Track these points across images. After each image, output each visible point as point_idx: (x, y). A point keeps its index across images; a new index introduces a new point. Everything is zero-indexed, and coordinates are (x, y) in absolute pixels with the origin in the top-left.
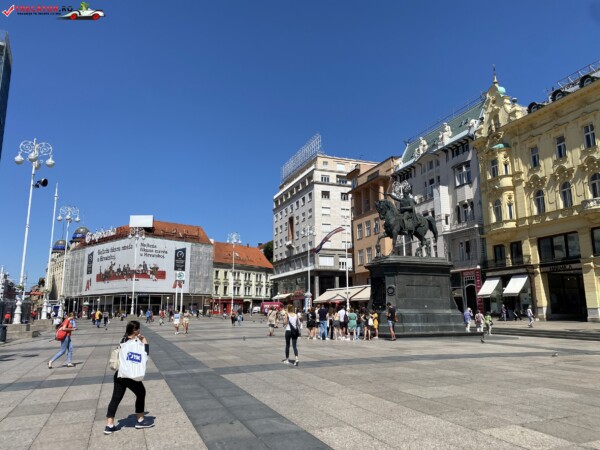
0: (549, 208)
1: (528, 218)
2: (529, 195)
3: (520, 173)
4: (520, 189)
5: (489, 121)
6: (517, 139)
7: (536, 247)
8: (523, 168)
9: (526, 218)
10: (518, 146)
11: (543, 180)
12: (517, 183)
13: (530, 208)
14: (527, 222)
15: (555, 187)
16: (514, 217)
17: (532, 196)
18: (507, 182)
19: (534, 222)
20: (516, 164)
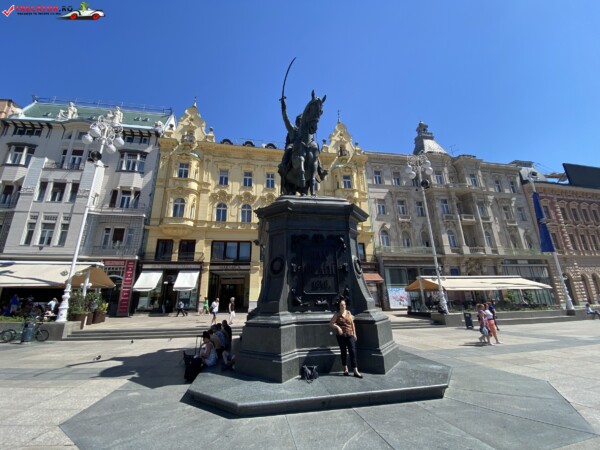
0: (229, 219)
1: (207, 222)
2: (212, 204)
3: (208, 184)
4: (205, 197)
5: (181, 131)
6: (210, 157)
7: (209, 248)
8: (211, 181)
10: (210, 163)
11: (230, 197)
12: (202, 190)
13: (211, 215)
14: (206, 225)
16: (194, 218)
17: (215, 205)
18: (194, 186)
19: (213, 227)
20: (205, 176)
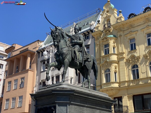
0: (141, 76)
1: (127, 82)
2: (128, 67)
3: (123, 53)
4: (123, 63)
5: (104, 22)
6: (121, 33)
7: (132, 101)
8: (124, 50)
9: (125, 82)
10: (122, 37)
11: (138, 58)
12: (120, 59)
13: (129, 76)
14: (126, 84)
15: (146, 63)
16: (118, 81)
17: (130, 68)
18: (114, 58)
19: (131, 84)
20: (120, 48)
